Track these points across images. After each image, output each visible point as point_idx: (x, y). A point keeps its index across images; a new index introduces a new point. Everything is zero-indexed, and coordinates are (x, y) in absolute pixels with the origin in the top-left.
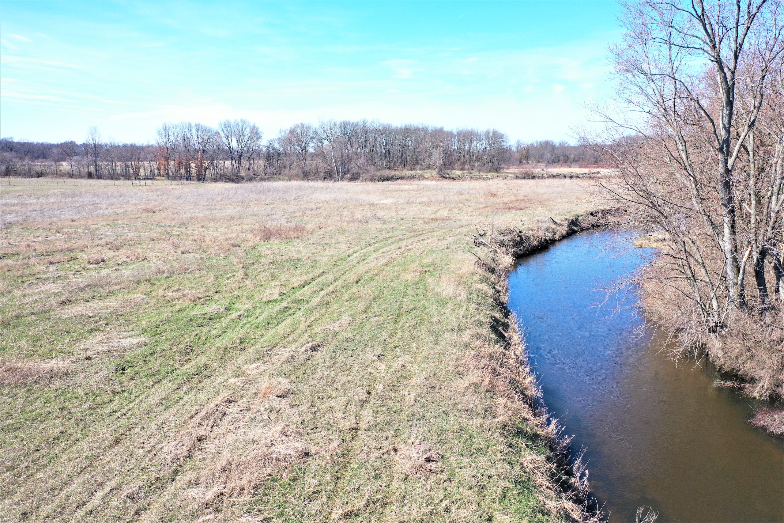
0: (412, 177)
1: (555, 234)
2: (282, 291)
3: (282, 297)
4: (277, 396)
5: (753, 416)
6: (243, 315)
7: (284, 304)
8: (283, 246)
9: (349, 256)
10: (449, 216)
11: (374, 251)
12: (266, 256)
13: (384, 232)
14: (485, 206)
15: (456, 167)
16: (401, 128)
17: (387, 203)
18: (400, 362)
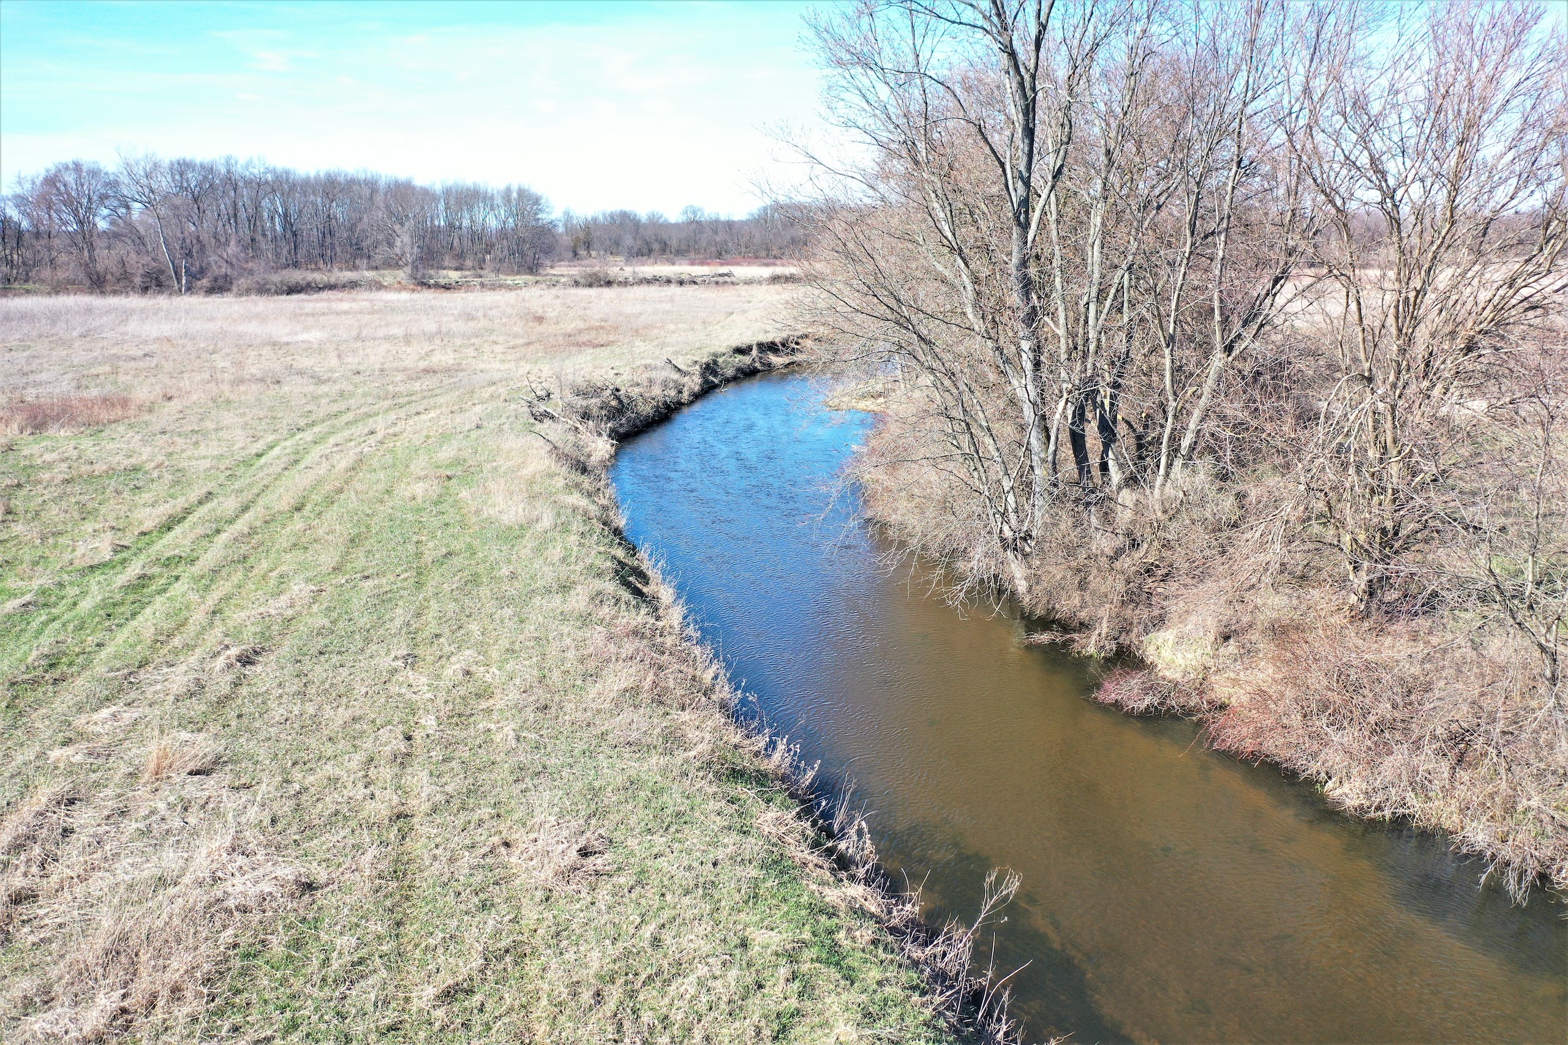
0: (353, 285)
1: (680, 392)
2: (117, 542)
3: (124, 555)
4: (190, 773)
5: (1098, 686)
6: (33, 603)
7: (135, 569)
8: (87, 443)
9: (259, 455)
10: (459, 364)
11: (315, 443)
12: (49, 466)
13: (324, 401)
14: (526, 341)
15: (446, 264)
16: (317, 178)
17: (311, 339)
18: (458, 666)
